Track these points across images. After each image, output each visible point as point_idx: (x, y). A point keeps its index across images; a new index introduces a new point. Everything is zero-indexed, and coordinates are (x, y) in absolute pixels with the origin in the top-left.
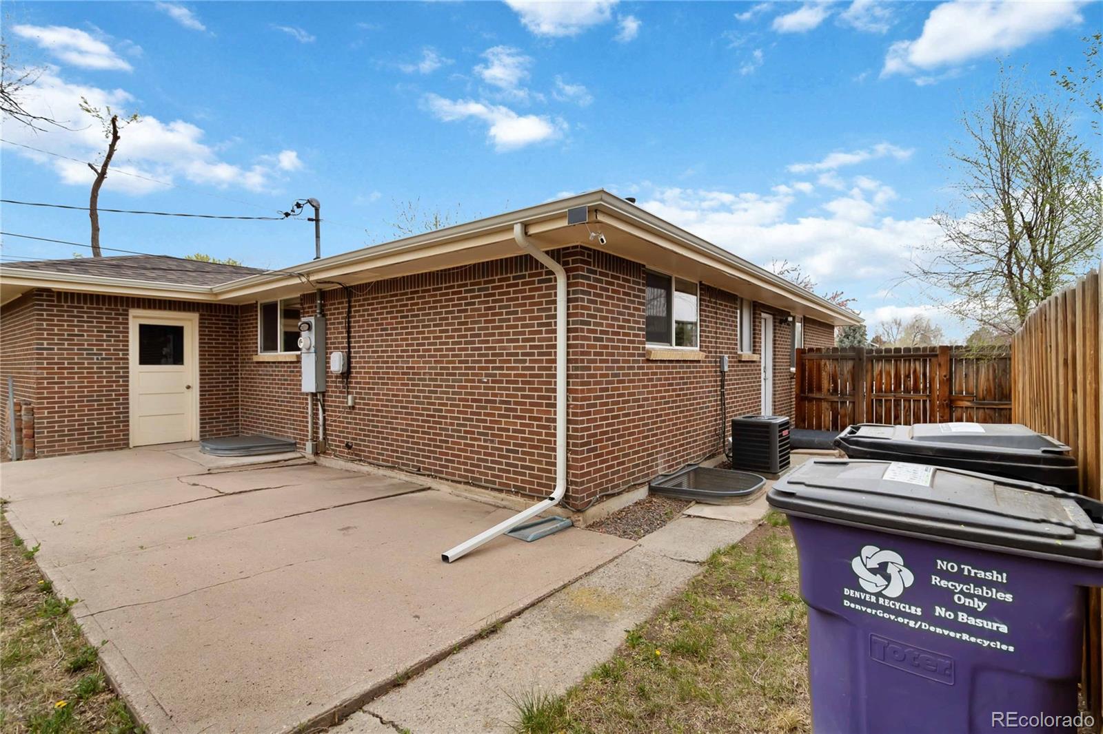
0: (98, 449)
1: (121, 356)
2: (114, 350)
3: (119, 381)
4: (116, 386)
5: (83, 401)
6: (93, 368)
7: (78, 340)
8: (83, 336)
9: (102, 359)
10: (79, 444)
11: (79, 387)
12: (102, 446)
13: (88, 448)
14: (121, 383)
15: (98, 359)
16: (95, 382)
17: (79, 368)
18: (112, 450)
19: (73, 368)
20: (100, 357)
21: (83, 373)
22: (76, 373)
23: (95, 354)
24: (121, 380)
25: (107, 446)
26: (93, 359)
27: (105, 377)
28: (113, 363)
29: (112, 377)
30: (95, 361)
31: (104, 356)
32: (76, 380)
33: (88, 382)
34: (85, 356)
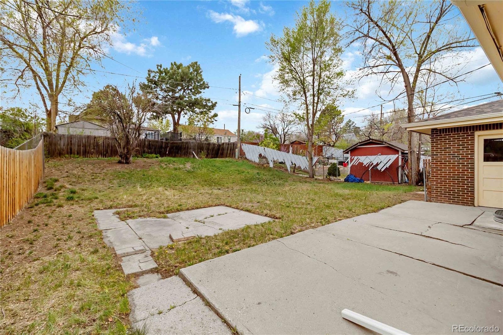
0: (457, 203)
1: (469, 157)
2: (466, 154)
3: (468, 170)
4: (467, 173)
5: (450, 179)
6: (455, 163)
7: (448, 150)
8: (450, 148)
9: (460, 159)
10: (448, 199)
11: (449, 172)
12: (459, 202)
13: (452, 202)
14: (469, 171)
15: (457, 159)
16: (456, 170)
17: (448, 163)
18: (464, 205)
19: (446, 163)
20: (458, 158)
21: (450, 166)
22: (447, 166)
23: (456, 157)
24: (469, 170)
25: (461, 202)
26: (455, 159)
27: (461, 168)
28: (465, 161)
29: (465, 168)
30: (456, 160)
31: (460, 157)
32: (447, 169)
33: (453, 170)
34: (451, 158)
